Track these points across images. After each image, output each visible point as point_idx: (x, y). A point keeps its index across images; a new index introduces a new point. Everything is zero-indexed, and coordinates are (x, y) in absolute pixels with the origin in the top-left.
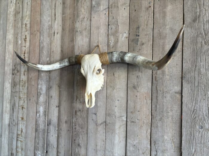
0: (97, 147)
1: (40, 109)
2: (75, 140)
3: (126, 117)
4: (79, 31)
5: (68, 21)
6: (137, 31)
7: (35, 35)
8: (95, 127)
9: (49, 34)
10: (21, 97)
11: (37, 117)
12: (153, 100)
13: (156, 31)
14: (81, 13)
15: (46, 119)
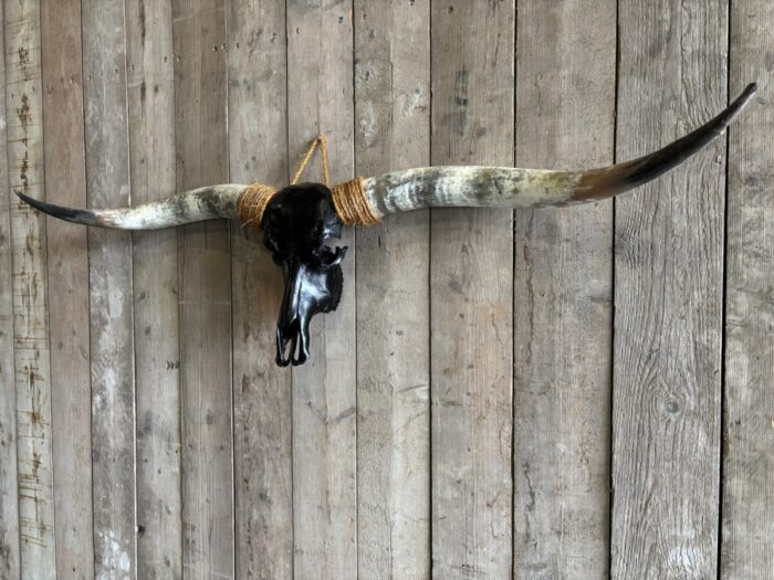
0: (329, 499)
1: (104, 378)
2: (246, 481)
3: (427, 387)
4: (241, 82)
5: (198, 43)
6: (460, 85)
7: (66, 94)
8: (321, 428)
9: (122, 91)
10: (25, 335)
11: (94, 409)
12: (518, 326)
13: (525, 86)
14: (247, 12)
15: (129, 413)
